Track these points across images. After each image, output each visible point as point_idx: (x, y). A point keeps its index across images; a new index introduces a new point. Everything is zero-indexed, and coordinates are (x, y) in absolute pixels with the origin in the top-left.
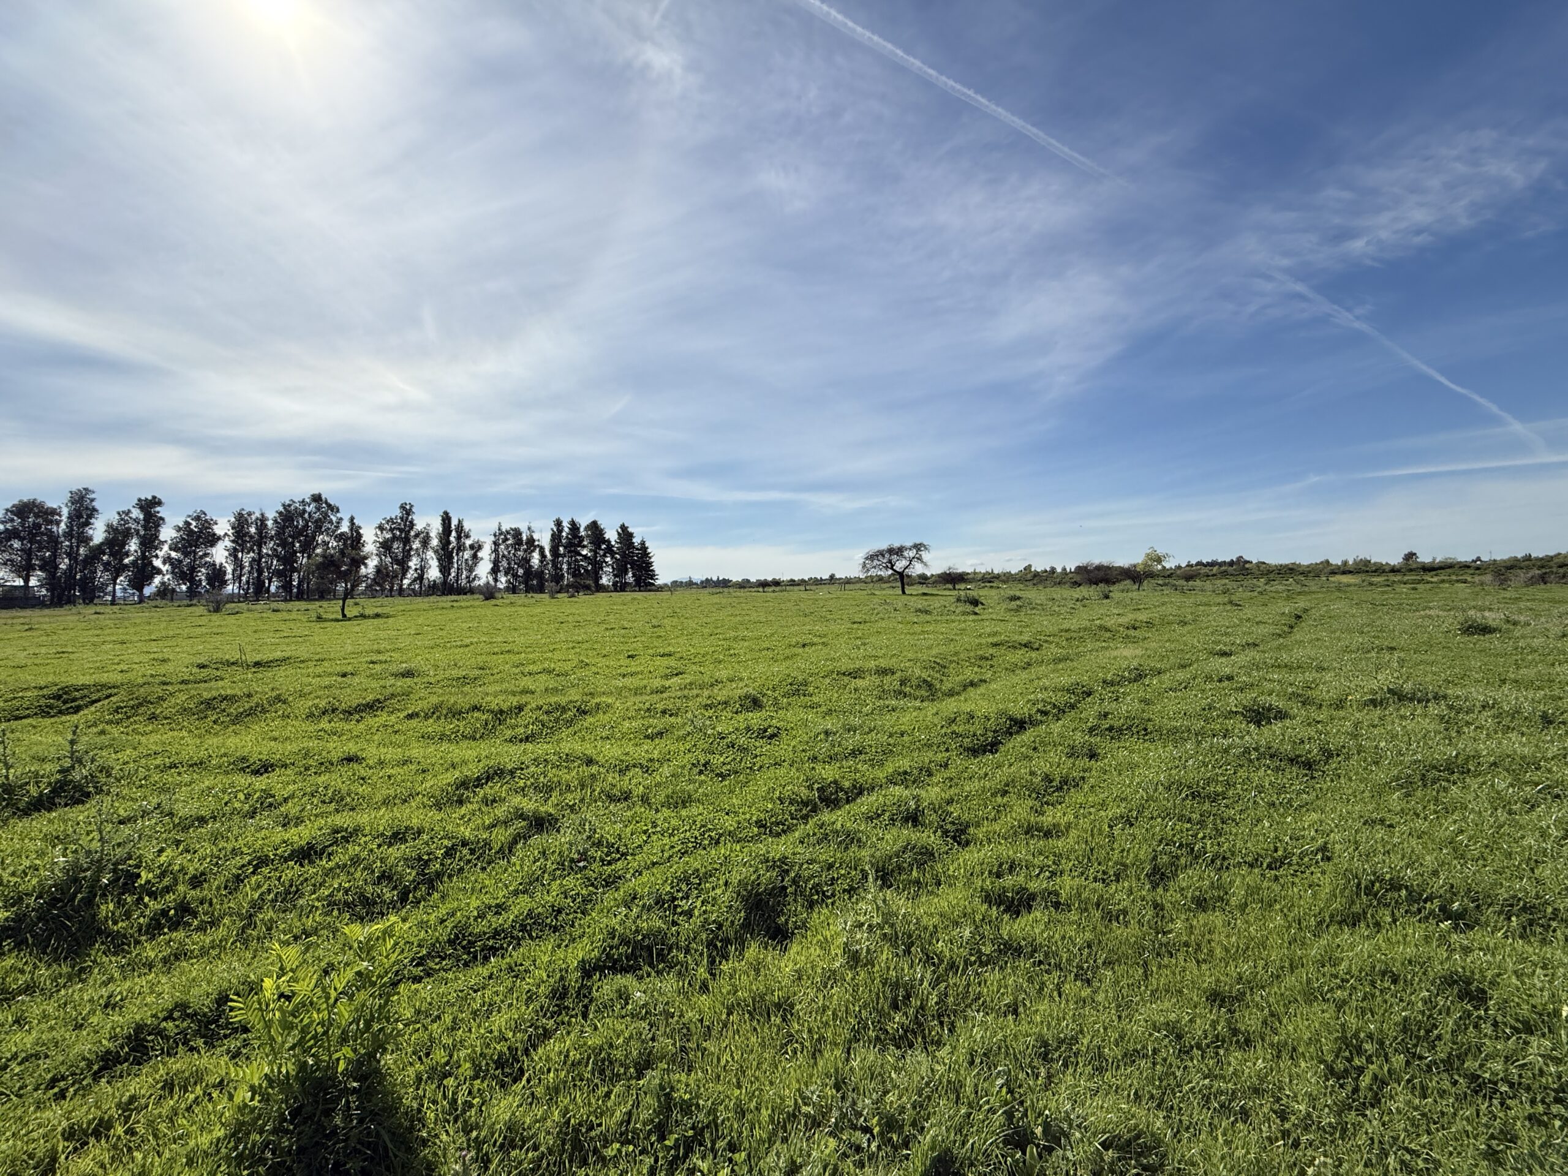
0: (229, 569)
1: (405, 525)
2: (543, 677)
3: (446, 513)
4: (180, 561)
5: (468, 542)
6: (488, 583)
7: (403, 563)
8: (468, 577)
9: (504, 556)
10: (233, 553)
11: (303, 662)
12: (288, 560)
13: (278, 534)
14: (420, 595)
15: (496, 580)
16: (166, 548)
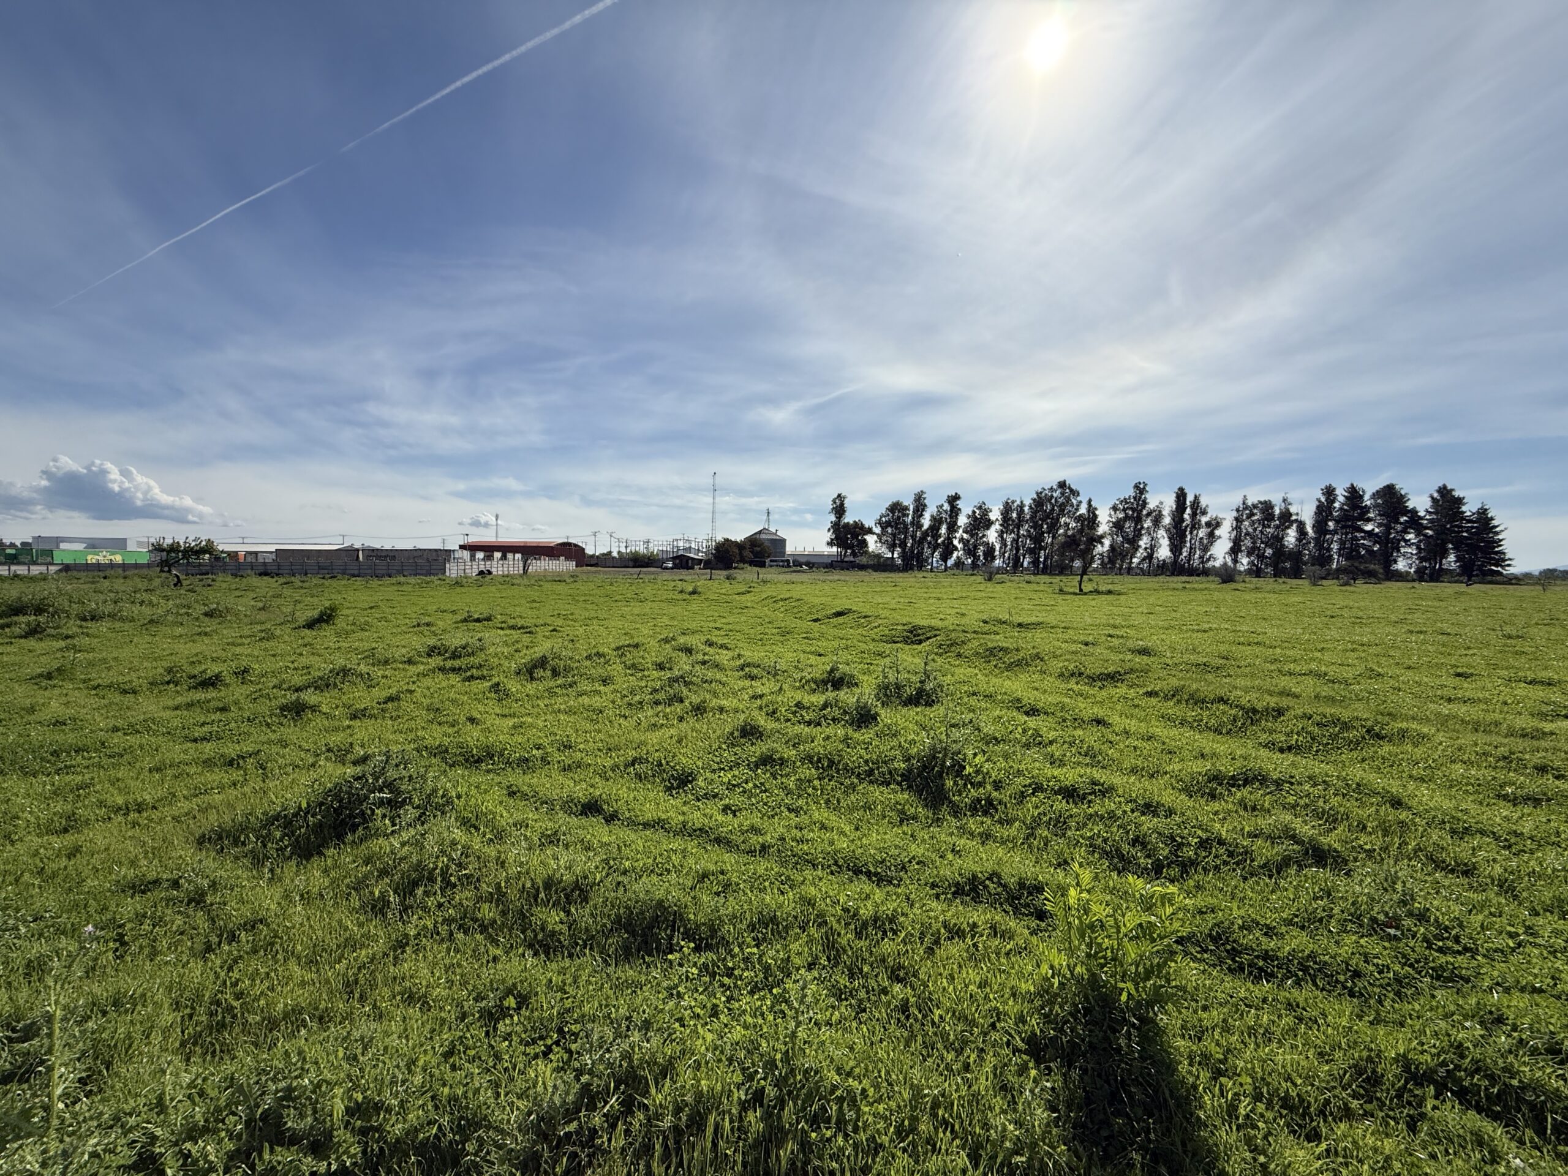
0: (997, 547)
1: (1138, 505)
2: (1310, 681)
3: (1181, 490)
4: (968, 541)
5: (1204, 519)
6: (1225, 564)
7: (1133, 542)
8: (1201, 557)
9: (1247, 534)
10: (1001, 535)
11: (1052, 627)
12: (1038, 539)
13: (1032, 518)
14: (1149, 574)
15: (1235, 561)
16: (961, 531)
